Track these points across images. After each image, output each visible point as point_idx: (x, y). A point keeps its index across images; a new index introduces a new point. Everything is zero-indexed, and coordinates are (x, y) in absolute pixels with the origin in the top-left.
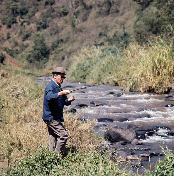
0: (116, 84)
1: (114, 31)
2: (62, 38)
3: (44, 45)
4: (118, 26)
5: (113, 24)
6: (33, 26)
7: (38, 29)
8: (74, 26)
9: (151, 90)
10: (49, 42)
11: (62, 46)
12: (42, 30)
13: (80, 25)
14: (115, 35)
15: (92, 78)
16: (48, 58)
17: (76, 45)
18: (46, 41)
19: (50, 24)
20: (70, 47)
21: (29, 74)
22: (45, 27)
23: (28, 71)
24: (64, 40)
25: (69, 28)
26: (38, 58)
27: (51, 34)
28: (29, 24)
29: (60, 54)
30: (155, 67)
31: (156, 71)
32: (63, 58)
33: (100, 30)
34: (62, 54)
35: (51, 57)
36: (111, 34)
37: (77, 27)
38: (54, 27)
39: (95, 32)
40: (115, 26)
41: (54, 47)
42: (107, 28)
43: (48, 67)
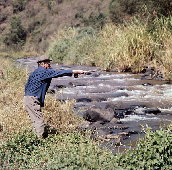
0: (94, 65)
1: (89, 12)
2: (39, 20)
4: (94, 7)
5: (88, 5)
6: (10, 9)
7: (15, 12)
8: (50, 8)
10: (26, 25)
11: (39, 28)
12: (18, 12)
13: (56, 7)
14: (91, 17)
15: (69, 59)
16: (25, 40)
17: (53, 27)
18: (22, 24)
19: (26, 7)
20: (47, 29)
21: (6, 57)
22: (21, 10)
23: (6, 54)
24: (41, 22)
25: (45, 10)
26: (15, 41)
27: (28, 17)
28: (5, 7)
29: (37, 36)
32: (40, 40)
33: (76, 12)
34: (39, 36)
35: (28, 39)
36: (86, 16)
37: (53, 9)
38: (30, 9)
39: (71, 14)
40: (90, 7)
41: (31, 29)
42: (82, 9)
43: (25, 50)
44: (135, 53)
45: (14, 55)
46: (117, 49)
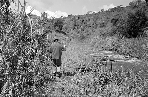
0: (102, 48)
1: (104, 32)
2: (89, 33)
3: (83, 35)
4: (106, 31)
5: (104, 30)
6: (80, 30)
7: (82, 31)
8: (93, 30)
9: (111, 50)
10: (85, 35)
11: (89, 36)
12: (83, 31)
13: (94, 30)
14: (105, 33)
15: (96, 46)
16: (84, 39)
17: (93, 36)
18: (84, 34)
19: (85, 29)
20: (91, 36)
21: (78, 44)
22: (84, 30)
23: (78, 43)
24: (89, 34)
25: (91, 31)
26: (81, 39)
27: (86, 32)
28: (79, 29)
29: (88, 38)
30: (112, 43)
31: (113, 44)
32: (89, 40)
33: (100, 32)
34: (89, 38)
35: (85, 39)
36: (103, 33)
38: (87, 30)
39: (98, 32)
40: (105, 30)
41: (86, 36)
42: (102, 31)
43: (84, 42)
44: (113, 45)
45: (80, 43)
46: (108, 44)
